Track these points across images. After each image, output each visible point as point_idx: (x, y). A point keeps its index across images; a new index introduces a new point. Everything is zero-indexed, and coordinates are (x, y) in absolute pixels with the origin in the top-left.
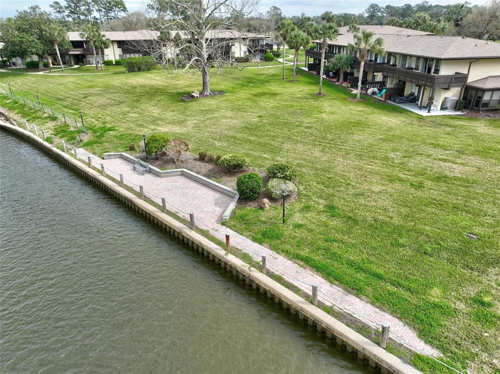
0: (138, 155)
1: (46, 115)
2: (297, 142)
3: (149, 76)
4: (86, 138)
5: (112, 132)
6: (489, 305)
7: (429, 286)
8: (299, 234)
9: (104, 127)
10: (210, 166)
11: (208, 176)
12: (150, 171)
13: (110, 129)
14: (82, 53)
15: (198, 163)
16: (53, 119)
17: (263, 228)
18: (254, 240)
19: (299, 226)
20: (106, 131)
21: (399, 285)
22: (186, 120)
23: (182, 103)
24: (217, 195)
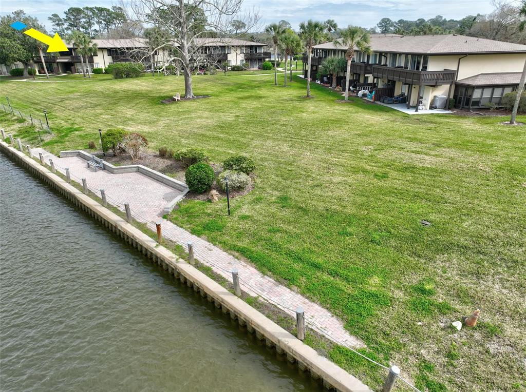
0: (96, 153)
1: (15, 118)
2: (268, 138)
3: (135, 82)
4: (47, 138)
5: (77, 132)
6: (430, 293)
7: (369, 274)
8: (243, 225)
9: (71, 128)
10: (168, 162)
11: (163, 171)
12: (104, 168)
13: (76, 130)
14: (71, 61)
15: (157, 159)
16: (21, 121)
17: (206, 220)
18: (193, 232)
19: (244, 218)
20: (71, 132)
21: (335, 274)
22: (158, 120)
23: (161, 106)
24: (168, 190)
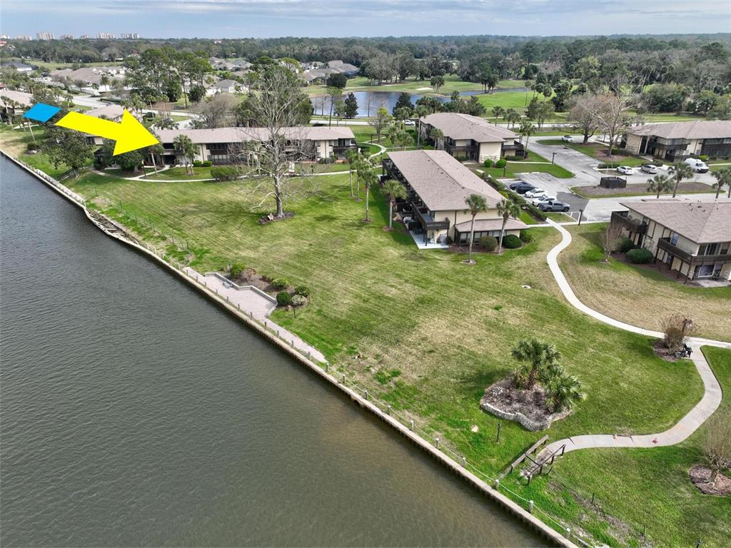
0: (226, 274)
1: (156, 234)
3: (235, 188)
4: (191, 258)
5: (208, 255)
8: (299, 323)
9: (202, 250)
10: (267, 285)
11: (265, 291)
12: (233, 286)
13: (207, 252)
14: (173, 154)
15: (261, 282)
16: (164, 239)
17: (285, 319)
18: (279, 325)
20: (204, 253)
21: (328, 342)
22: (259, 246)
23: (259, 227)
24: (268, 302)
